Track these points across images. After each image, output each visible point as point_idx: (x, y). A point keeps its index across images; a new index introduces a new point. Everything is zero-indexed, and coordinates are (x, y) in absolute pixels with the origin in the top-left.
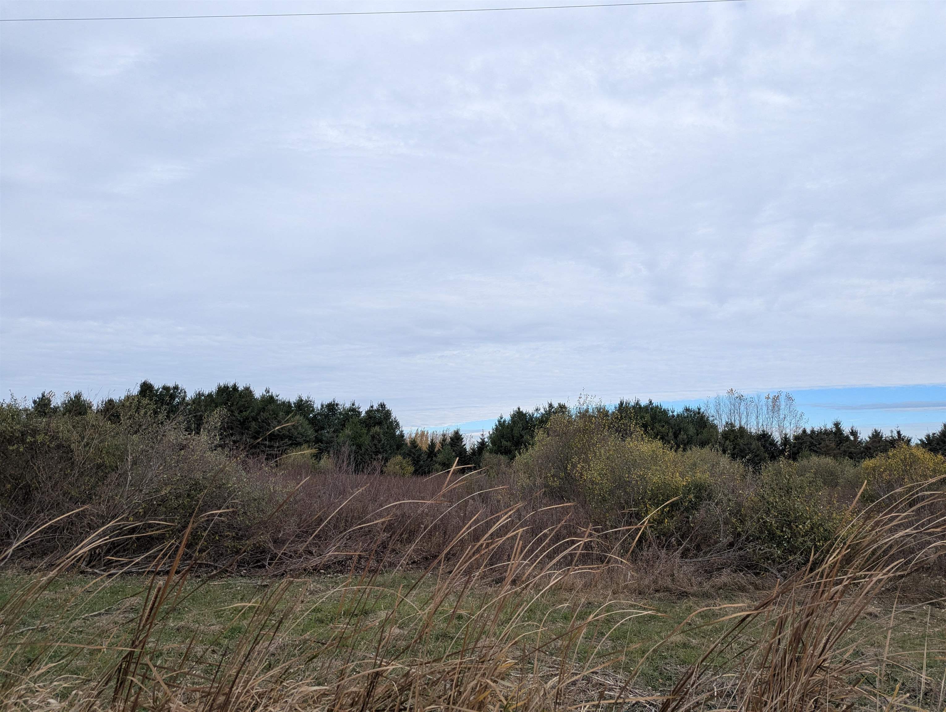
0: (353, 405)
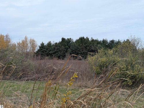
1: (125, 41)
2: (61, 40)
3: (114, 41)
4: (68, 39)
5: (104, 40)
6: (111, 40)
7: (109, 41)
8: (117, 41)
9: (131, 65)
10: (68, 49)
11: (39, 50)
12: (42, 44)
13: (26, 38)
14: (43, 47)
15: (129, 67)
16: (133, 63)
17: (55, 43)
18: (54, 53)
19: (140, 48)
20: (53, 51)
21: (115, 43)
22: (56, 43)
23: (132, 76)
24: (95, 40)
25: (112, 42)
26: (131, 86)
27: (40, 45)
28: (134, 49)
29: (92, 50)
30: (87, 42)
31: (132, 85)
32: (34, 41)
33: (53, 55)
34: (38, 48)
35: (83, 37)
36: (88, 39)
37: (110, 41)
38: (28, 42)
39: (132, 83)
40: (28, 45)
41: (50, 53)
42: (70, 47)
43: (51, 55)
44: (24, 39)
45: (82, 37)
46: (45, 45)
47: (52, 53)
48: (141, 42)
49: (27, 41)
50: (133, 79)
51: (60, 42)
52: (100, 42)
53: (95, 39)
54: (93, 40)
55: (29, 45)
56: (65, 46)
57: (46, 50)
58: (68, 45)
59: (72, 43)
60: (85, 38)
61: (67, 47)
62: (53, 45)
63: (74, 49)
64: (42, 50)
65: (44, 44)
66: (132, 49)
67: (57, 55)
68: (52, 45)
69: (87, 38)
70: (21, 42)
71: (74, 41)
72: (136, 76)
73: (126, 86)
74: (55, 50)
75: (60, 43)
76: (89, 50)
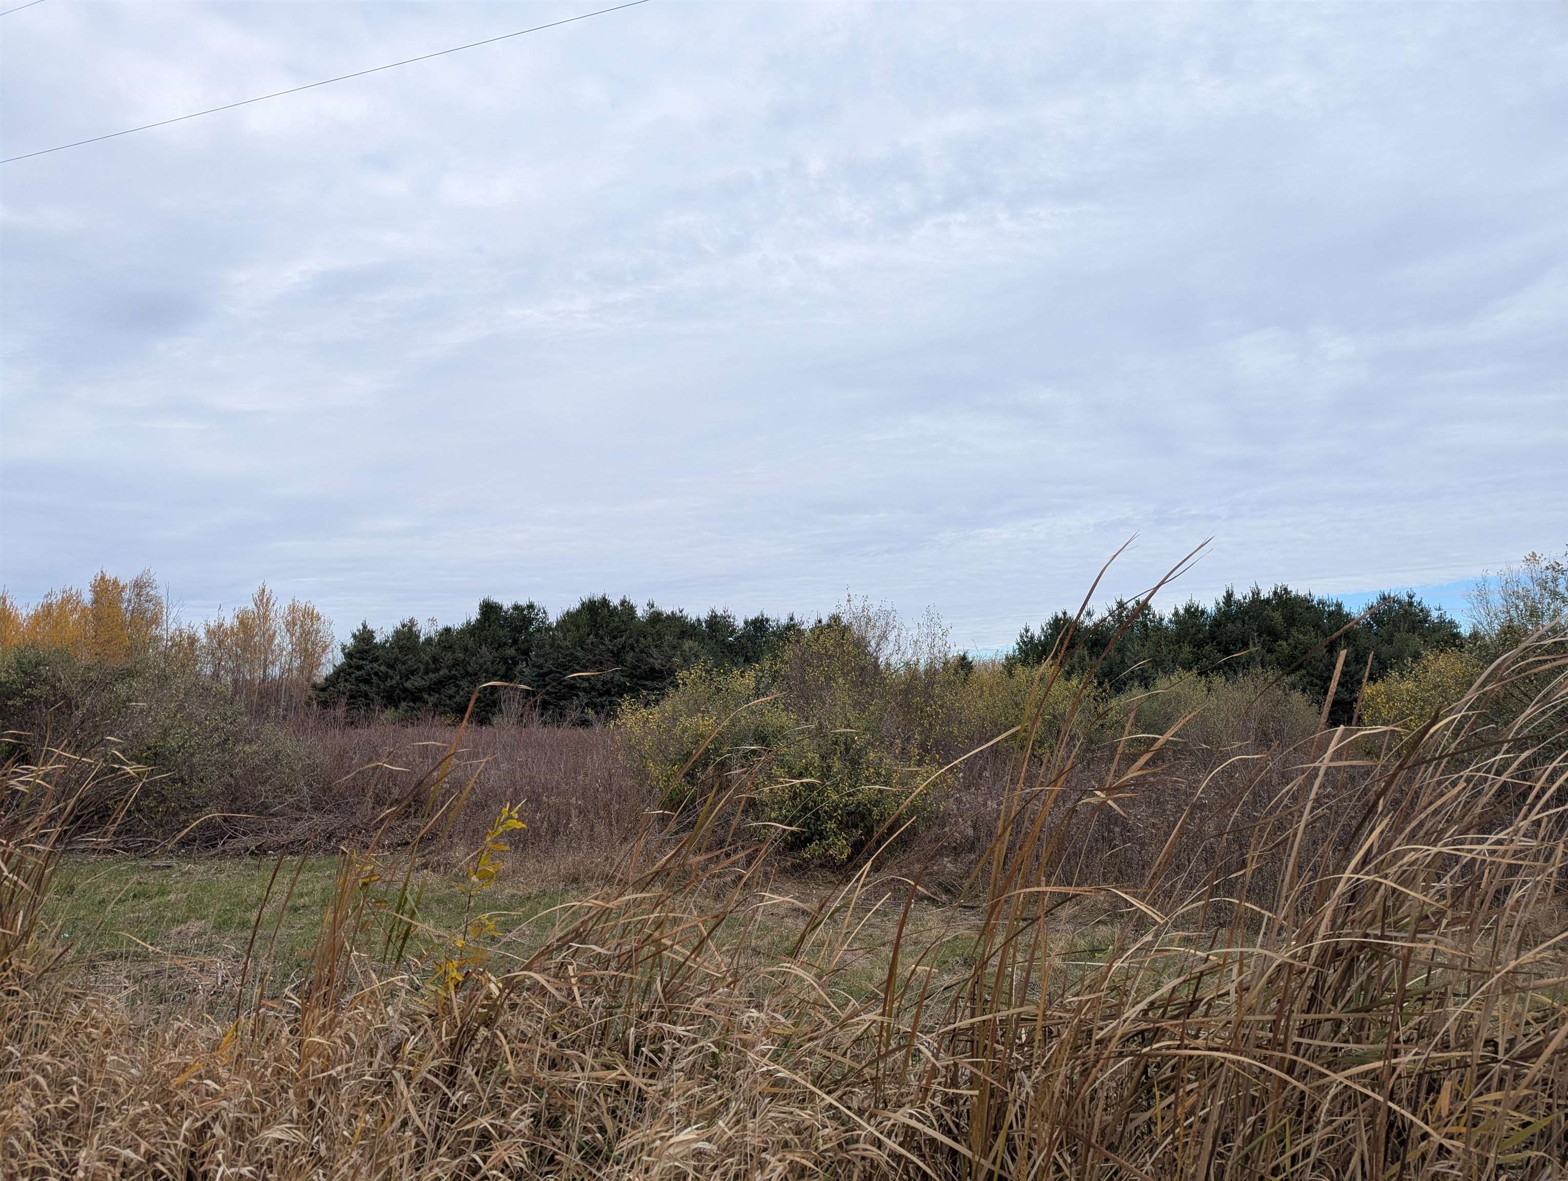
0: (792, 619)
1: (824, 621)
2: (474, 615)
3: (767, 620)
4: (516, 608)
5: (716, 616)
6: (751, 617)
7: (740, 624)
8: (784, 621)
9: (847, 750)
10: (515, 663)
11: (339, 672)
12: (364, 637)
13: (263, 600)
14: (367, 651)
15: (837, 766)
16: (854, 741)
17: (440, 627)
18: (430, 690)
19: (893, 660)
20: (427, 673)
21: (774, 633)
22: (448, 630)
23: (850, 814)
24: (668, 617)
25: (759, 625)
26: (843, 865)
27: (349, 642)
28: (863, 669)
29: (652, 670)
30: (623, 627)
31: (850, 858)
32: (311, 615)
33: (426, 696)
34: (339, 658)
35: (604, 599)
36: (628, 608)
37: (746, 623)
38: (278, 623)
39: (848, 851)
40: (272, 638)
41: (408, 685)
42: (526, 653)
43: (415, 696)
44: (251, 606)
45: (598, 597)
46: (378, 639)
47: (419, 690)
48: (895, 633)
49: (272, 615)
50: (856, 826)
51: (468, 623)
52: (692, 625)
53: (667, 609)
54: (656, 618)
55: (283, 640)
56: (500, 646)
57: (383, 668)
58: (515, 641)
59: (539, 630)
60: (615, 601)
61: (511, 652)
62: (429, 641)
63: (549, 665)
64: (359, 668)
65: (373, 637)
66: (853, 669)
67: (451, 697)
68: (422, 639)
69: (623, 603)
70: (230, 621)
71: (553, 617)
72: (870, 811)
73: (821, 866)
74: (438, 670)
75: (471, 630)
76: (635, 668)
